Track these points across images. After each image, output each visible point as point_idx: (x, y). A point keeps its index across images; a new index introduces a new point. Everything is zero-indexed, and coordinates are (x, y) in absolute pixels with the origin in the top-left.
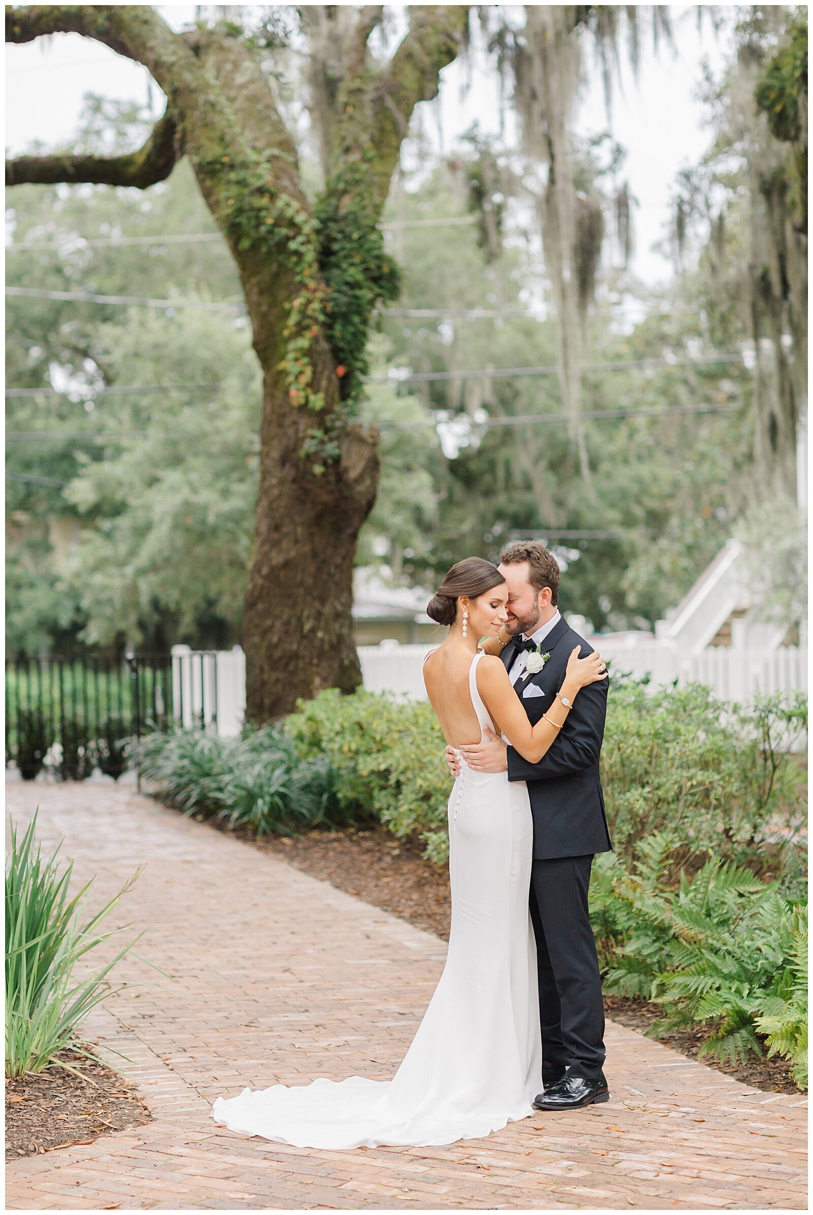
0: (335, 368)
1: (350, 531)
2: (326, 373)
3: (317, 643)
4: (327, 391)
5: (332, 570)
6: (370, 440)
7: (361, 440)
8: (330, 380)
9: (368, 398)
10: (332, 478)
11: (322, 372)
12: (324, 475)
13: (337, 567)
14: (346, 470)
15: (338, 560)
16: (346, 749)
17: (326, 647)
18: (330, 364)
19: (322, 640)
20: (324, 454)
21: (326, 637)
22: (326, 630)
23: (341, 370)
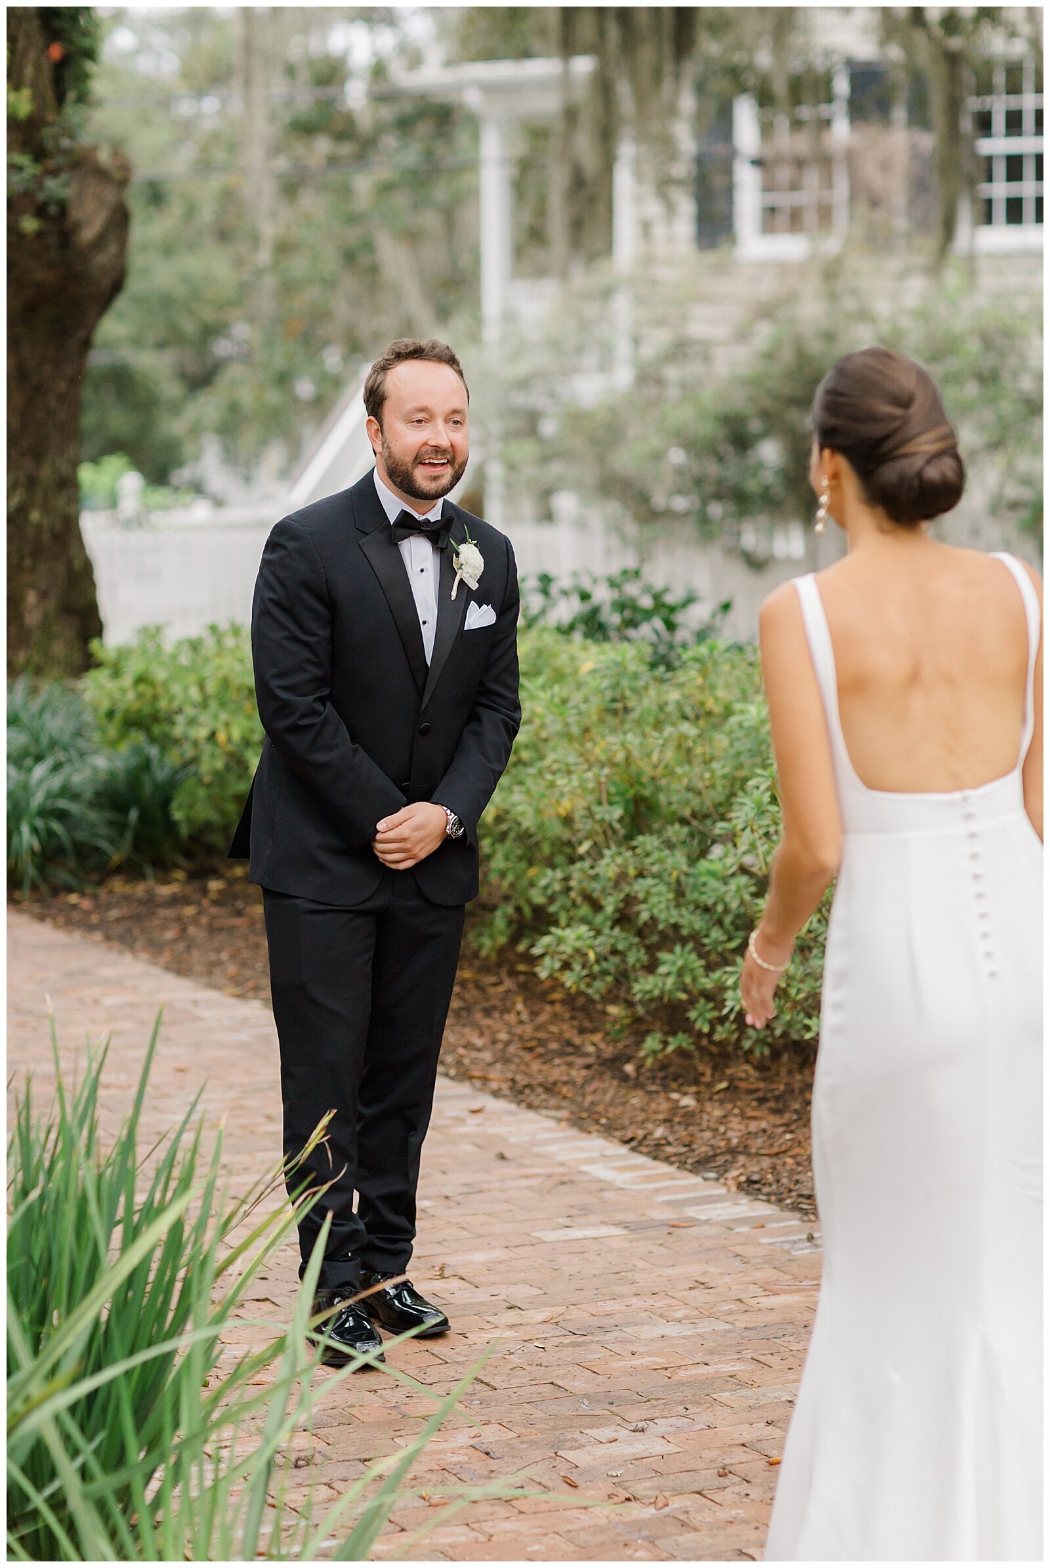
0: (47, 46)
1: (81, 334)
2: (32, 54)
3: (31, 531)
4: (34, 85)
5: (52, 402)
6: (117, 175)
7: (101, 174)
8: (38, 67)
9: (99, 104)
10: (53, 240)
11: (25, 53)
12: (39, 235)
13: (61, 398)
14: (77, 226)
15: (62, 386)
16: (221, 737)
17: (46, 537)
18: (38, 38)
19: (39, 527)
20: (41, 197)
21: (46, 520)
22: (45, 509)
23: (56, 51)
